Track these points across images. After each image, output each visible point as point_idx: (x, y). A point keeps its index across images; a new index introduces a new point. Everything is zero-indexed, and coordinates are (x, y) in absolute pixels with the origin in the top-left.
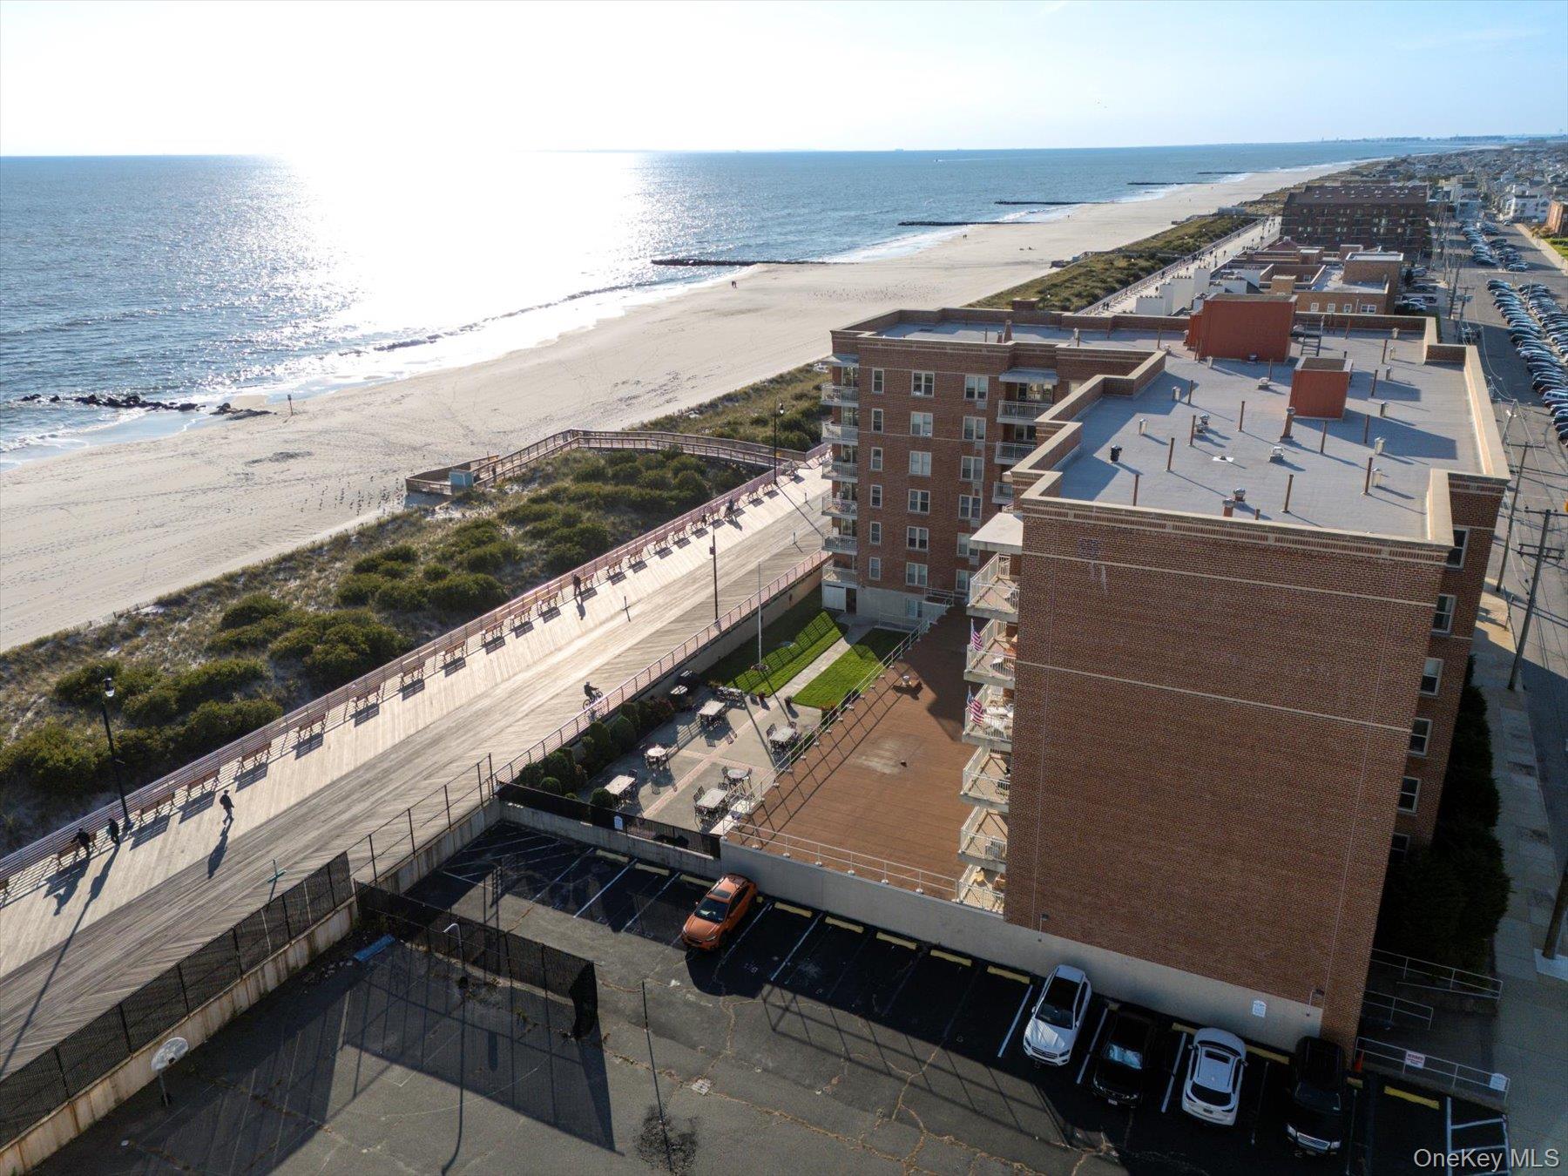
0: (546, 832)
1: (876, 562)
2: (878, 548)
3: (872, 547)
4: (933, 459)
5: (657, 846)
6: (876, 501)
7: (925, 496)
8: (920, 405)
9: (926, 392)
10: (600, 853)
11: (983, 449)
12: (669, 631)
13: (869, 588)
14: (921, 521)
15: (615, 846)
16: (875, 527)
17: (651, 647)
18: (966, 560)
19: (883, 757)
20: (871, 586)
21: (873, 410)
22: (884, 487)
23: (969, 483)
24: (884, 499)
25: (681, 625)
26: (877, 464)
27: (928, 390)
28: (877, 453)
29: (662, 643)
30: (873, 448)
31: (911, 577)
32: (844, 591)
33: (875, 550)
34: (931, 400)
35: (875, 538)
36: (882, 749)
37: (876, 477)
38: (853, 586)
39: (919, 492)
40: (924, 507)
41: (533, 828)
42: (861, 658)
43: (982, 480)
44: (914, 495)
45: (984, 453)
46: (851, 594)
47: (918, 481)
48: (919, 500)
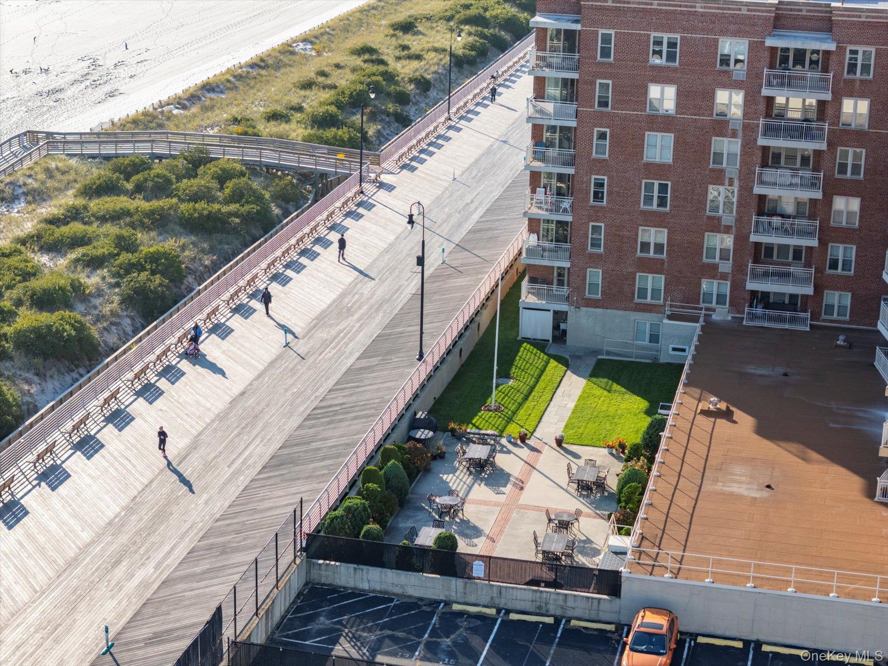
0: (374, 591)
1: (595, 275)
2: (599, 256)
3: (591, 255)
4: (676, 142)
5: (534, 591)
6: (598, 196)
7: (663, 188)
8: (661, 76)
9: (668, 60)
10: (456, 607)
11: (739, 128)
12: (361, 369)
13: (583, 309)
14: (656, 220)
15: (472, 599)
16: (596, 229)
17: (357, 387)
18: (715, 267)
19: (742, 483)
20: (587, 306)
21: (598, 81)
22: (609, 178)
23: (722, 171)
24: (610, 193)
25: (374, 361)
26: (599, 150)
27: (671, 57)
28: (602, 136)
29: (367, 382)
30: (596, 129)
31: (643, 292)
32: (549, 316)
33: (595, 260)
34: (675, 70)
35: (596, 244)
36: (733, 474)
37: (600, 166)
38: (563, 307)
39: (656, 183)
40: (662, 202)
41: (355, 588)
42: (609, 391)
43: (738, 166)
44: (649, 187)
45: (740, 133)
46: (559, 317)
47: (656, 170)
48: (656, 194)
